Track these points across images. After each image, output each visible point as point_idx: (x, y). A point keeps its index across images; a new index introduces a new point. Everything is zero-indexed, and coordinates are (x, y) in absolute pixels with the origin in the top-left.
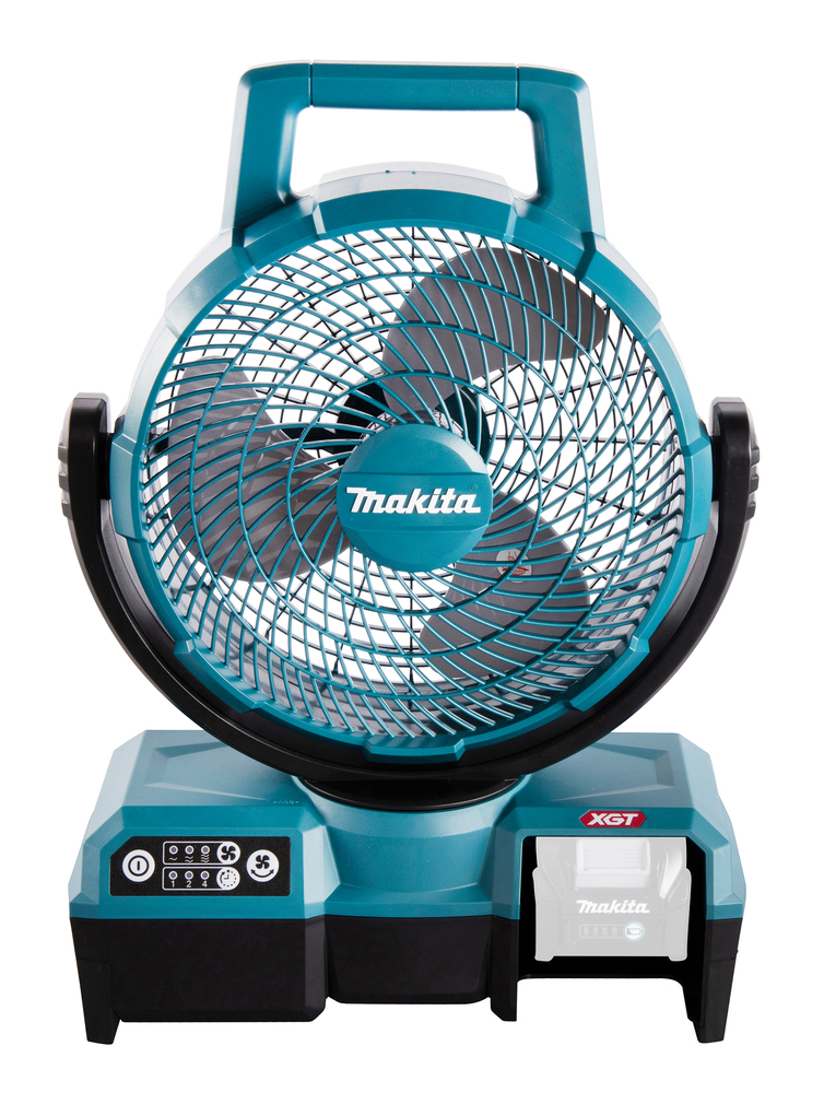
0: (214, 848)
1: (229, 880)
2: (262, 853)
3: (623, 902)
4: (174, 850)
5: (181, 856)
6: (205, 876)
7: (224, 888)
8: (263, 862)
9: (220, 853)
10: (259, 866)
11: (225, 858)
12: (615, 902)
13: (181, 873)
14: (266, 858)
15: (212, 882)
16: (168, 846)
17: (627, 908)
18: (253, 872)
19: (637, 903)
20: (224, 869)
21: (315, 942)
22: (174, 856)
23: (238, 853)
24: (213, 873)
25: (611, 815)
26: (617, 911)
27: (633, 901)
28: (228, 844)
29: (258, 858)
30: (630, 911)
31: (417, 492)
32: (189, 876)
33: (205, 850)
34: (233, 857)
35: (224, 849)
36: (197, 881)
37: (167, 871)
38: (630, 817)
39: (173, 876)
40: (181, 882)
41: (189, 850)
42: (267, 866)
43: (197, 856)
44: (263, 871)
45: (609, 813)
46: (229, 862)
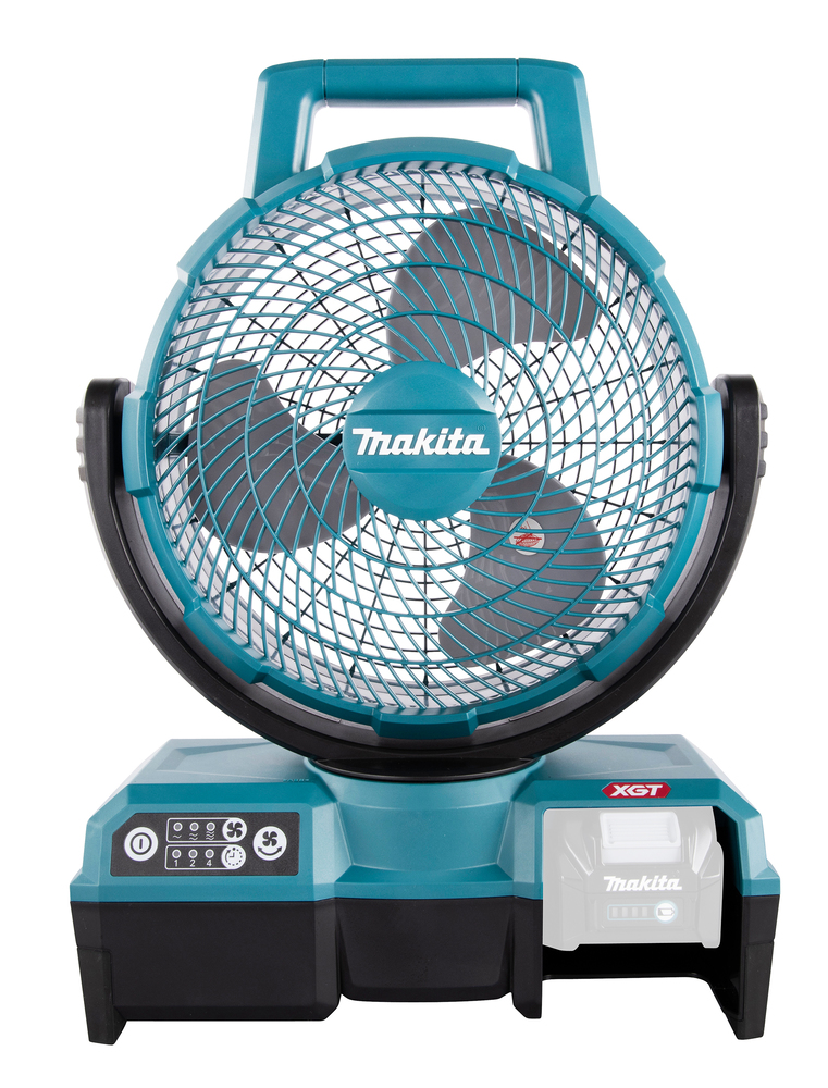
0: (219, 825)
1: (234, 858)
2: (270, 829)
3: (653, 878)
4: (178, 827)
5: (186, 834)
6: (210, 854)
7: (229, 867)
8: (270, 839)
9: (225, 830)
10: (266, 844)
11: (231, 835)
12: (645, 877)
13: (185, 851)
14: (274, 834)
15: (217, 861)
16: (172, 823)
17: (658, 885)
18: (260, 849)
19: (668, 878)
20: (230, 847)
21: (326, 927)
22: (178, 833)
23: (244, 829)
24: (219, 851)
25: (634, 787)
26: (647, 889)
27: (664, 877)
28: (235, 820)
29: (265, 835)
30: (661, 888)
31: (424, 431)
32: (193, 854)
33: (211, 827)
34: (239, 833)
35: (230, 826)
36: (201, 861)
37: (171, 850)
38: (655, 789)
39: (177, 854)
40: (185, 861)
41: (194, 827)
42: (274, 843)
43: (202, 834)
44: (270, 849)
45: (631, 784)
46: (235, 839)
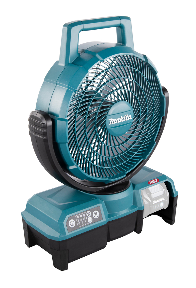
0: (85, 214)
1: (90, 220)
2: (95, 211)
3: (160, 199)
4: (78, 217)
5: (80, 218)
6: (85, 221)
7: (90, 222)
8: (96, 214)
9: (87, 215)
10: (95, 215)
11: (88, 215)
13: (81, 222)
14: (96, 212)
15: (87, 222)
16: (77, 216)
18: (95, 216)
20: (89, 218)
22: (78, 219)
23: (90, 213)
24: (87, 220)
25: (153, 181)
27: (162, 198)
28: (88, 212)
29: (95, 213)
30: (162, 200)
31: (122, 117)
32: (82, 222)
33: (84, 215)
34: (90, 214)
35: (88, 213)
36: (84, 223)
37: (78, 223)
38: (156, 180)
39: (79, 223)
40: (81, 224)
41: (81, 216)
42: (97, 214)
43: (83, 217)
44: (96, 216)
46: (89, 216)
